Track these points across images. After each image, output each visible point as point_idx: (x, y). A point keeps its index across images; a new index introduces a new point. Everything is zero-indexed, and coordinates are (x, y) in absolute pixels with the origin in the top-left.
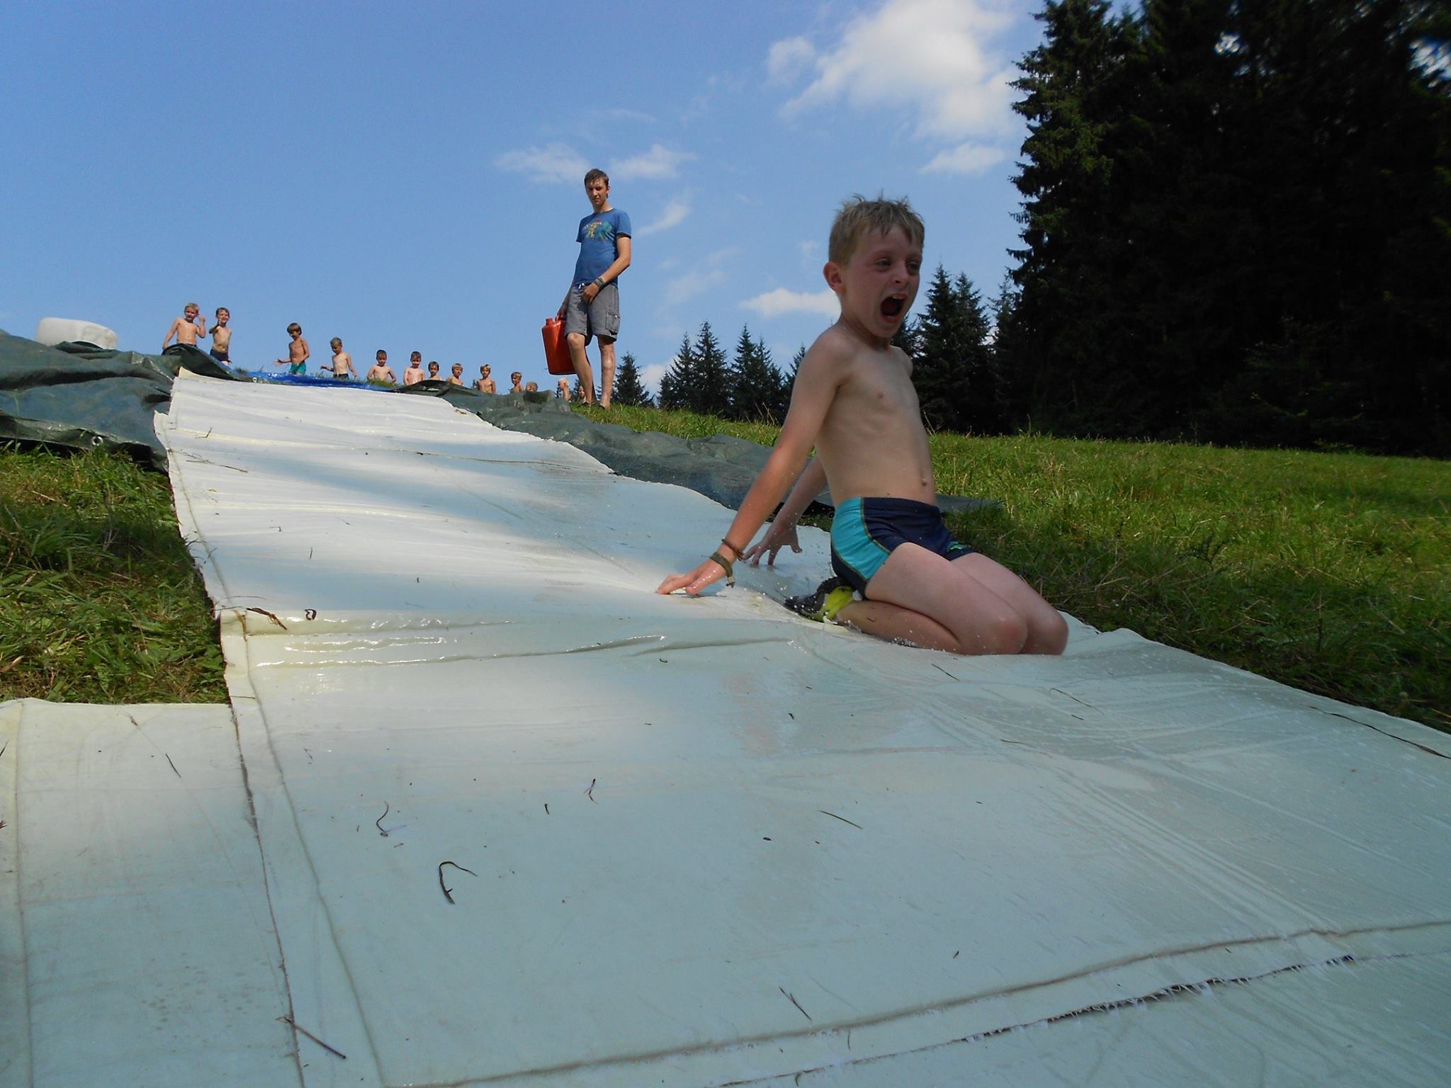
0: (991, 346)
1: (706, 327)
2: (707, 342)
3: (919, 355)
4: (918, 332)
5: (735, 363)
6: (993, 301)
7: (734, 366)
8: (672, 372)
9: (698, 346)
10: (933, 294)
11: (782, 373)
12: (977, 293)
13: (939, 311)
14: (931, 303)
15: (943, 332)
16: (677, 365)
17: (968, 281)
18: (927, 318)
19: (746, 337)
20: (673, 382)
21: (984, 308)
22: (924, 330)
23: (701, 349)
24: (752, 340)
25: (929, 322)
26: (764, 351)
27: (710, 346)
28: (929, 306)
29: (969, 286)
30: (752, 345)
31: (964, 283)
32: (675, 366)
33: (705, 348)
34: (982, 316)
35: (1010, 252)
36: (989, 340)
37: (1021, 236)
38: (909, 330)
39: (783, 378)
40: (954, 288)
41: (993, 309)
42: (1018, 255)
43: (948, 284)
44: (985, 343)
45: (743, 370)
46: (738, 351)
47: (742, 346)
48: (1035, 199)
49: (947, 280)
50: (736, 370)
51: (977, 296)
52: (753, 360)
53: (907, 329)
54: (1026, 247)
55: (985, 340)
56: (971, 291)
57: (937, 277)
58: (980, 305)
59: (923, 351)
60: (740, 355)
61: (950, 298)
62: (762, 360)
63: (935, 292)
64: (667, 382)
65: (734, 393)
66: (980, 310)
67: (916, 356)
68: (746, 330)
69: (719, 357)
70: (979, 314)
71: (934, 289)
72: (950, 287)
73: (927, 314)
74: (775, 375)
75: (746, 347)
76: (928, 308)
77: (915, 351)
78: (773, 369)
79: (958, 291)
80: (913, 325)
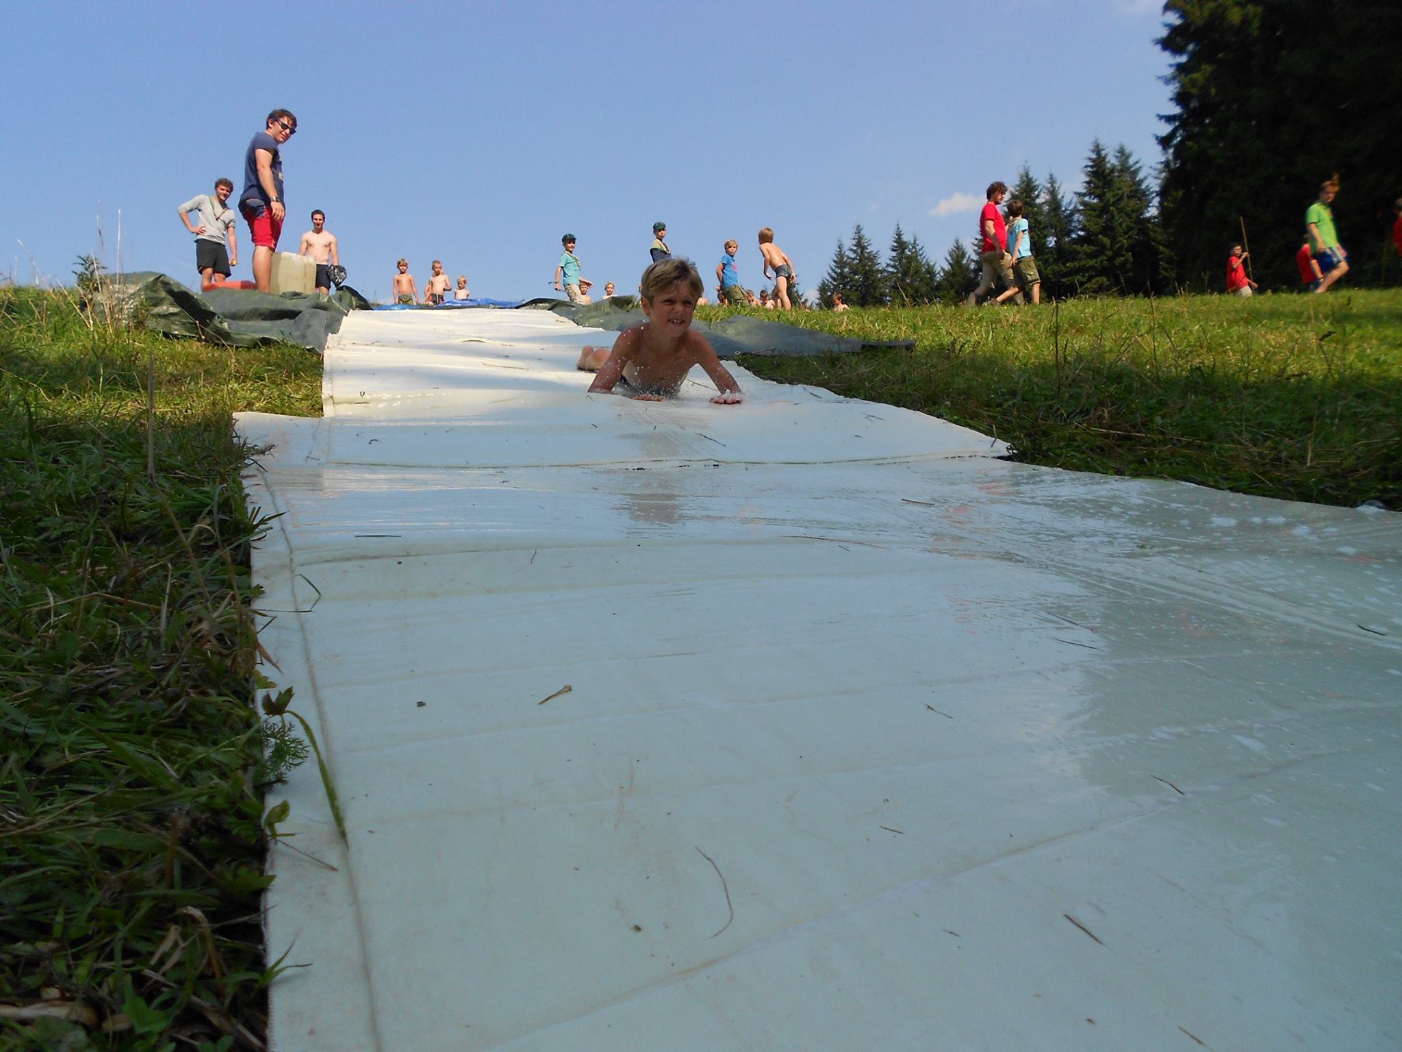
0: (1155, 217)
1: (859, 230)
2: (860, 245)
3: (1078, 235)
4: (1076, 210)
5: (889, 262)
6: (1155, 169)
7: (888, 265)
8: (828, 278)
9: (851, 250)
10: (1089, 169)
11: (937, 269)
12: (1137, 163)
13: (1096, 187)
14: (1088, 179)
15: (1103, 210)
16: (833, 270)
17: (1127, 151)
18: (1084, 195)
19: (899, 235)
20: (829, 287)
21: (1145, 178)
22: (1081, 208)
23: (855, 252)
24: (905, 238)
25: (1086, 199)
26: (918, 248)
27: (863, 248)
28: (1087, 182)
29: (1128, 156)
30: (905, 243)
31: (1123, 154)
32: (830, 272)
33: (859, 251)
34: (1143, 186)
35: (1161, 117)
36: (1152, 211)
37: (1171, 99)
38: (1066, 210)
39: (939, 273)
40: (1112, 160)
41: (1155, 178)
42: (1169, 119)
43: (1104, 158)
44: (1148, 215)
45: (897, 269)
46: (893, 250)
47: (896, 245)
48: (1183, 59)
49: (1103, 153)
50: (891, 269)
51: (1138, 165)
52: (908, 257)
53: (1063, 209)
54: (1176, 110)
55: (1148, 212)
56: (1131, 161)
57: (1093, 152)
58: (1140, 176)
59: (1082, 230)
60: (894, 254)
61: (1107, 171)
62: (916, 257)
63: (1092, 167)
64: (824, 289)
65: (890, 292)
66: (1141, 181)
67: (1074, 236)
68: (898, 228)
69: (872, 258)
70: (1140, 185)
71: (1091, 164)
72: (1107, 160)
73: (1085, 191)
74: (930, 271)
75: (900, 245)
76: (1085, 184)
77: (1072, 231)
78: (928, 264)
79: (1117, 163)
80: (1070, 204)
